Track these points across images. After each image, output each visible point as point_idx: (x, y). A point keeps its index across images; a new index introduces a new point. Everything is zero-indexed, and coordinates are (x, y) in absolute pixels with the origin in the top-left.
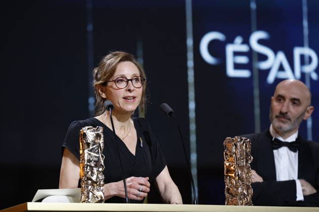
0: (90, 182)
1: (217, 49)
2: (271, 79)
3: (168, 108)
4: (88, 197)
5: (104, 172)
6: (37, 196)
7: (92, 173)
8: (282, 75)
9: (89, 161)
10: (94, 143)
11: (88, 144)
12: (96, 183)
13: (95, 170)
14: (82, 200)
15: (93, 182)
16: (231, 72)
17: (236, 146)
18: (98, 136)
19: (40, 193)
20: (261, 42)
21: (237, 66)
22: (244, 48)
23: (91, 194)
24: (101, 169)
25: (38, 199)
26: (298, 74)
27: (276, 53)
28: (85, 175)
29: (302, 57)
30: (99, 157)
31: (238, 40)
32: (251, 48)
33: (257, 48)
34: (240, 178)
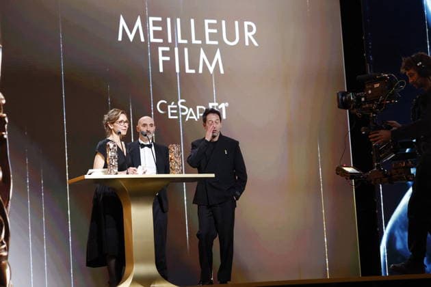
1: (164, 107)
2: (187, 120)
4: (111, 172)
5: (118, 161)
6: (89, 172)
7: (113, 162)
8: (191, 117)
9: (111, 157)
10: (113, 149)
11: (110, 149)
14: (109, 173)
15: (113, 166)
16: (170, 117)
18: (115, 146)
19: (90, 171)
20: (182, 104)
21: (172, 114)
22: (176, 106)
26: (198, 117)
27: (189, 109)
28: (109, 163)
29: (200, 109)
31: (173, 103)
32: (178, 106)
33: (181, 106)
34: (176, 162)
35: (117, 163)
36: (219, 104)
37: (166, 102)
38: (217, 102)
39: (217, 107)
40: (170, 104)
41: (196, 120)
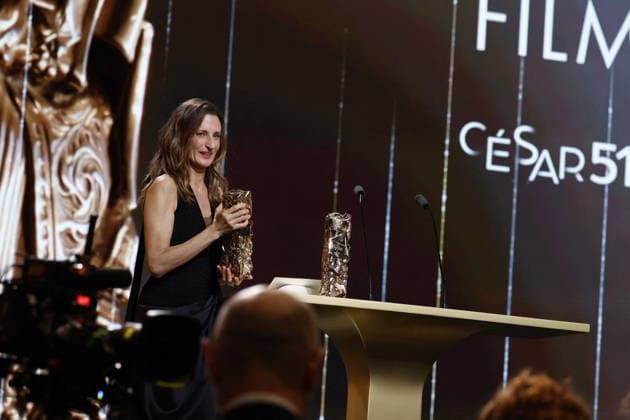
0: (332, 273)
1: (476, 139)
2: (532, 178)
4: (328, 289)
5: (348, 264)
7: (336, 264)
8: (544, 174)
9: (333, 250)
10: (341, 231)
11: (334, 232)
12: (338, 275)
13: (339, 261)
14: (322, 293)
15: (336, 274)
16: (490, 166)
18: (345, 224)
19: (277, 281)
20: (524, 136)
21: (497, 161)
22: (507, 141)
23: (332, 286)
24: (345, 261)
26: (562, 176)
27: (540, 153)
28: (328, 266)
29: (568, 154)
30: (344, 248)
31: (501, 132)
32: (513, 142)
33: (520, 142)
35: (345, 269)
36: (619, 148)
37: (481, 126)
38: (612, 142)
39: (613, 156)
40: (494, 134)
41: (556, 181)
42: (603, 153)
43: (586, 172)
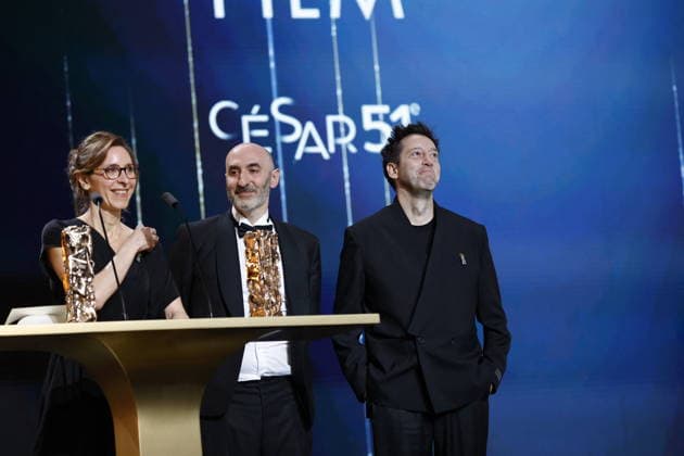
0: (77, 296)
1: (229, 120)
2: (298, 156)
3: (172, 198)
4: (75, 315)
6: (11, 317)
7: (80, 285)
8: (311, 150)
9: (75, 270)
10: (80, 247)
11: (73, 249)
12: (85, 297)
13: (83, 280)
14: (69, 319)
15: (82, 297)
17: (258, 241)
18: (84, 238)
19: (15, 313)
20: (283, 109)
22: (264, 118)
23: (79, 311)
25: (13, 320)
26: (332, 149)
27: (303, 126)
28: (71, 288)
29: (336, 125)
30: (87, 265)
31: (256, 109)
32: (272, 118)
33: (279, 117)
34: (267, 283)
36: (393, 109)
37: (234, 106)
38: (384, 103)
39: (387, 118)
40: (248, 112)
41: (326, 156)
42: (375, 117)
43: (358, 142)
